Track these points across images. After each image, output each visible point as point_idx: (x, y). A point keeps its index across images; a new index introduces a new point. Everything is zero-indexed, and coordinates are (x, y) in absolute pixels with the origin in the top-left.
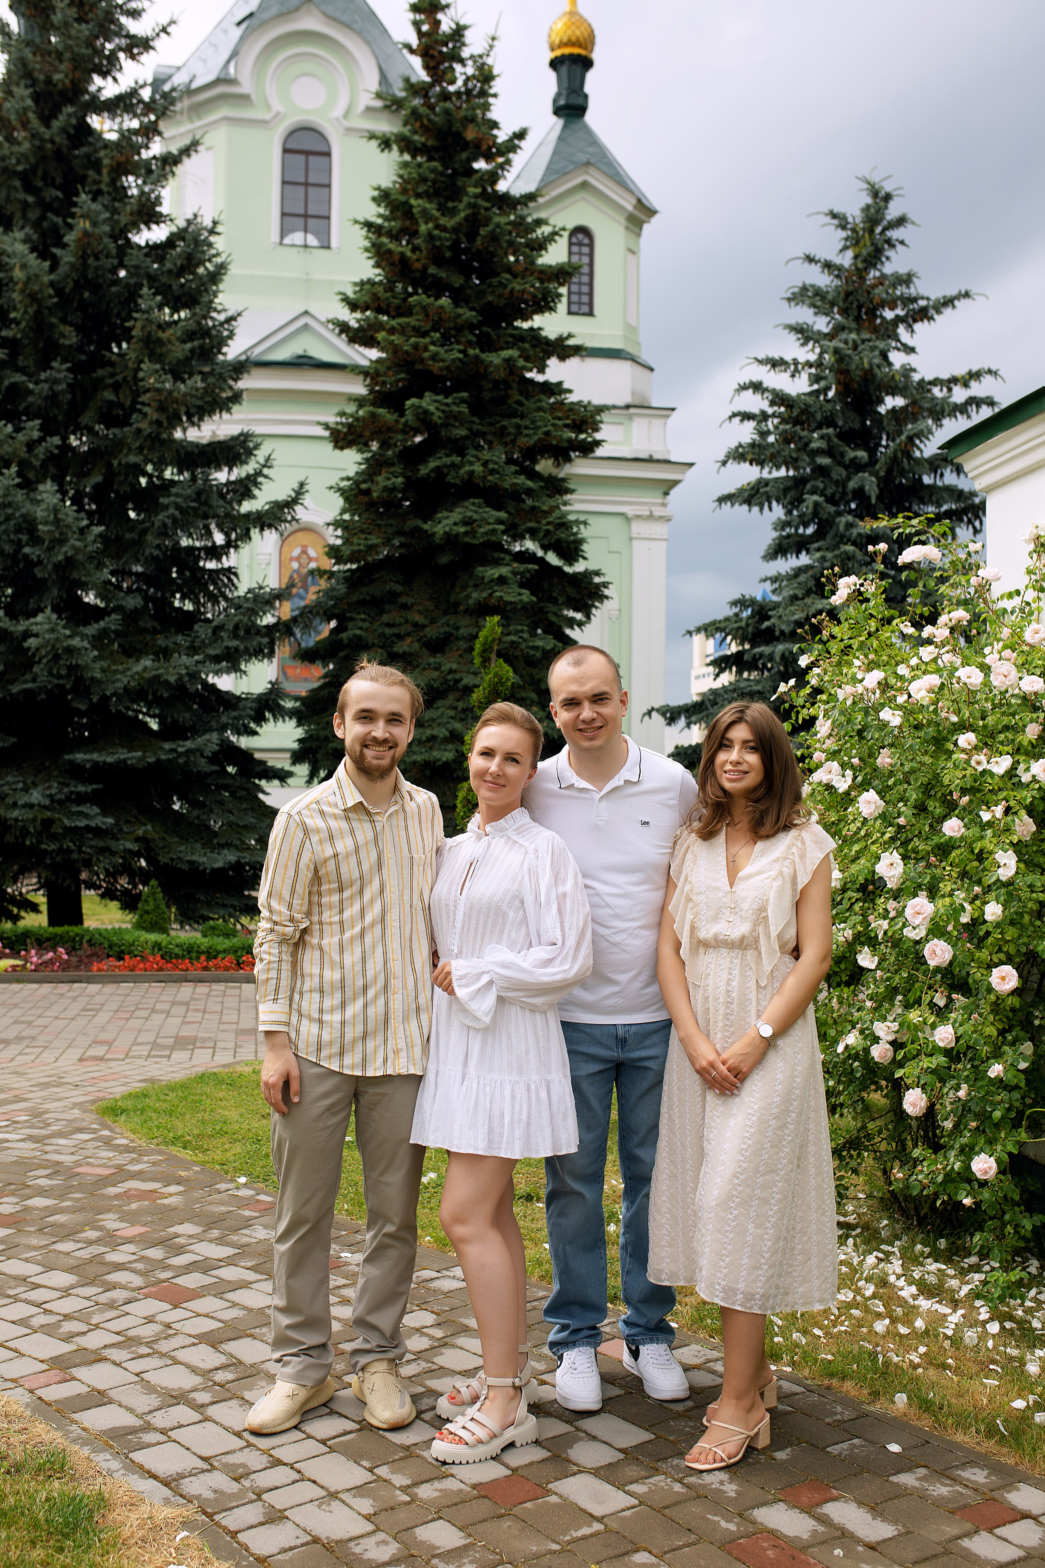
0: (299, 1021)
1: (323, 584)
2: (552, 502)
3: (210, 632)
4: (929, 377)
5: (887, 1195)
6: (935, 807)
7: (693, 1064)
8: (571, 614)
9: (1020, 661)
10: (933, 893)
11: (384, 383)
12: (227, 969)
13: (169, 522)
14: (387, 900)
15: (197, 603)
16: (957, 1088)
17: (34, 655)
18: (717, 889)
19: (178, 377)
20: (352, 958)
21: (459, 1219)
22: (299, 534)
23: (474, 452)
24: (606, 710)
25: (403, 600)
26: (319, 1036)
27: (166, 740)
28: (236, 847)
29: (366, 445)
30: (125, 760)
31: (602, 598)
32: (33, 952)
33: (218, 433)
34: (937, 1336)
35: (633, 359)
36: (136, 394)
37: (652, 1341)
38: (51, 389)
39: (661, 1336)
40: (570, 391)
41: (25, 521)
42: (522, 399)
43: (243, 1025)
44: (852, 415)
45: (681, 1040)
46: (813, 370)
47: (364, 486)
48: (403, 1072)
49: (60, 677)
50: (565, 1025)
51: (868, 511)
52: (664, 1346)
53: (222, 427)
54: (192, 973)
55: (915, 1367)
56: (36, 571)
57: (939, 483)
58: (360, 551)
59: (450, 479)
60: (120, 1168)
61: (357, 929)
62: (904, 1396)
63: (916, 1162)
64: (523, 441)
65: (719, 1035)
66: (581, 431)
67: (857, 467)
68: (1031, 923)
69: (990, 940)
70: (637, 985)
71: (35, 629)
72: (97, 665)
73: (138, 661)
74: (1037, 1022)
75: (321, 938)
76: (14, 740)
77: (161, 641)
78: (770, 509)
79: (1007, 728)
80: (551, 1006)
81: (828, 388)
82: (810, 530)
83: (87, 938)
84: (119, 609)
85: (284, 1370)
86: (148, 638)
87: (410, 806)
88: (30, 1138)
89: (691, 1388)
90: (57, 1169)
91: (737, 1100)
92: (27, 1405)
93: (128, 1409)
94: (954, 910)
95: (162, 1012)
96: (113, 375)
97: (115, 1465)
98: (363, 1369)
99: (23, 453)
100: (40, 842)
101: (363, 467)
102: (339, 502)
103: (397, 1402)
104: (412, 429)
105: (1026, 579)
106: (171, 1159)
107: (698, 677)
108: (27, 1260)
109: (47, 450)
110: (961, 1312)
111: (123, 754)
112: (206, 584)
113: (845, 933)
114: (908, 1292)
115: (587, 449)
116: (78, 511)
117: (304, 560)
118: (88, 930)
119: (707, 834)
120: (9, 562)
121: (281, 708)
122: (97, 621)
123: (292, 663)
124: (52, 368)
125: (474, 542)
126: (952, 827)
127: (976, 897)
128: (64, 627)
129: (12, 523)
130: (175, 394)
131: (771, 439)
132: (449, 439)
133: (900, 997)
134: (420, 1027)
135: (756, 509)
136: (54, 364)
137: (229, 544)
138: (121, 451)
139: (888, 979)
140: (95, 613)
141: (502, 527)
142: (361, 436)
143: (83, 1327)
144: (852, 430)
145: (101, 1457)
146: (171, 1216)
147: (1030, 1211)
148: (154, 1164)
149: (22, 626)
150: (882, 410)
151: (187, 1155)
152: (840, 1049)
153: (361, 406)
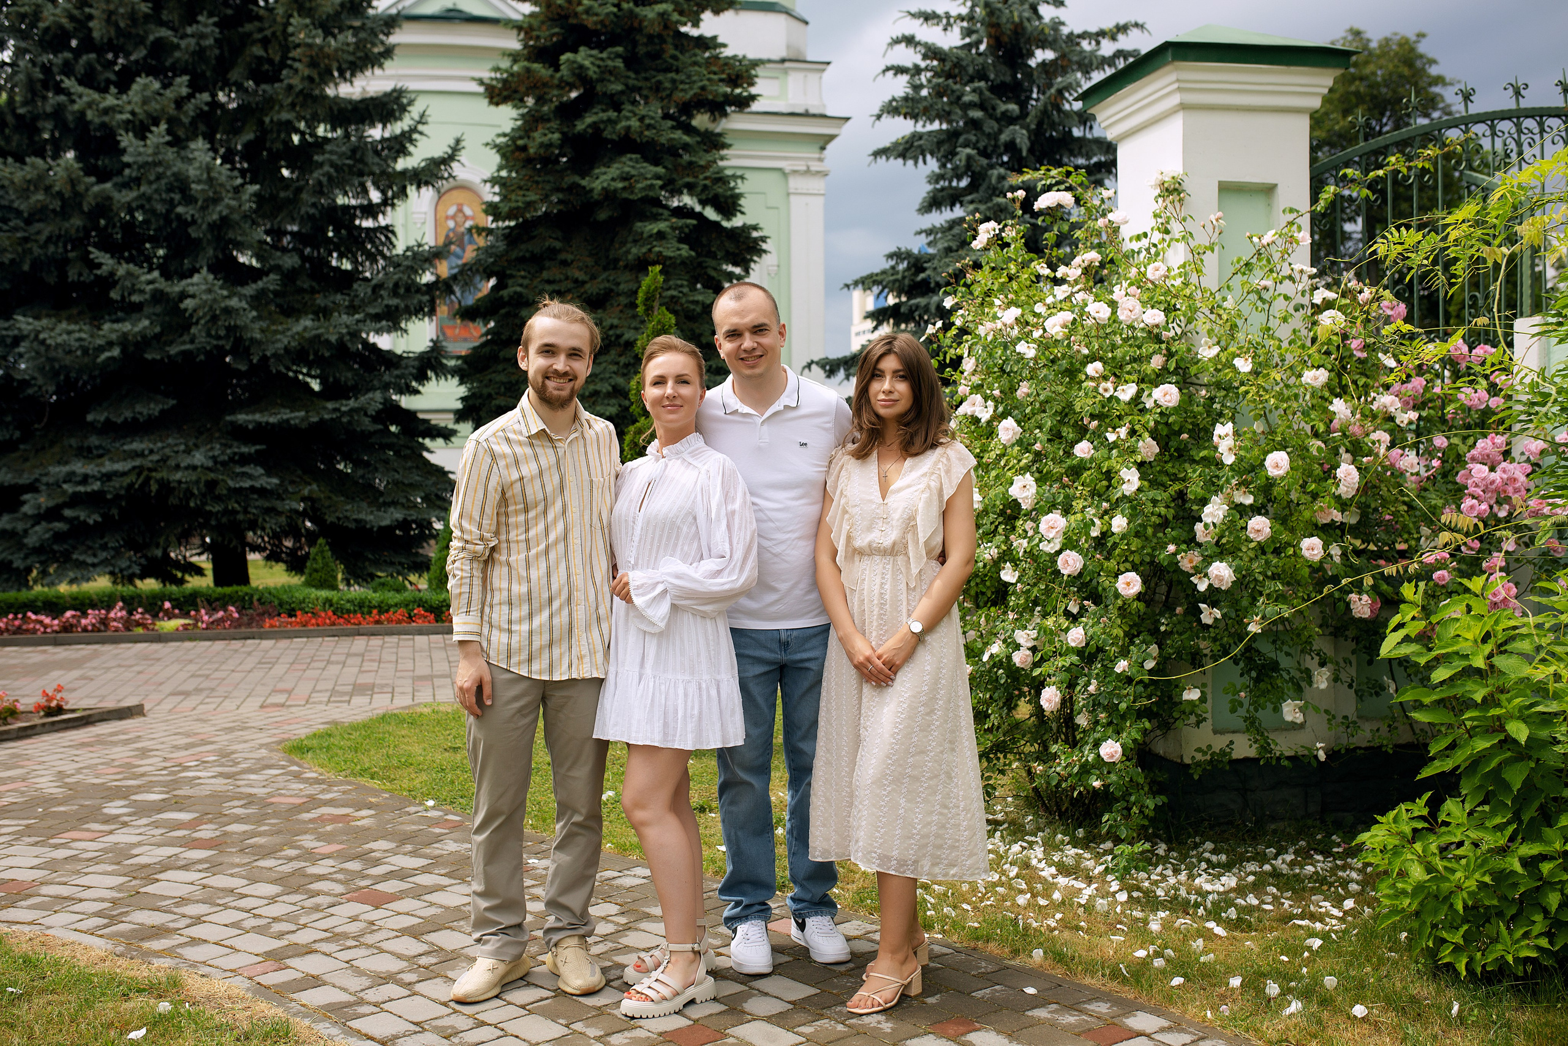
0: (490, 631)
1: (481, 241)
2: (709, 157)
3: (369, 291)
4: (1078, 31)
5: (1032, 794)
6: (1068, 433)
7: (851, 660)
8: (730, 268)
9: (1145, 298)
10: (1067, 511)
11: (538, 38)
12: (399, 622)
13: (324, 180)
14: (570, 519)
15: (355, 262)
16: (1088, 684)
17: (191, 316)
18: (871, 501)
19: (328, 33)
20: (537, 573)
21: (639, 805)
22: (455, 193)
23: (630, 107)
24: (765, 340)
25: (563, 256)
26: (509, 645)
27: (329, 399)
28: (403, 505)
29: (522, 100)
30: (288, 421)
31: (761, 252)
32: (203, 611)
33: (368, 89)
34: (1071, 905)
35: (788, 12)
36: (286, 48)
37: (816, 914)
38: (198, 44)
39: (824, 909)
40: (724, 46)
41: (177, 180)
42: (677, 53)
43: (420, 672)
44: (1003, 68)
45: (840, 639)
46: (965, 24)
47: (520, 142)
48: (587, 676)
49: (219, 338)
50: (733, 631)
51: (1017, 166)
52: (828, 918)
53: (373, 83)
54: (365, 626)
55: (1053, 930)
56: (190, 230)
57: (1089, 136)
58: (518, 208)
59: (607, 134)
60: (312, 798)
61: (542, 546)
62: (1041, 951)
63: (1055, 756)
64: (679, 96)
65: (874, 634)
66: (736, 86)
67: (1009, 119)
68: (1154, 534)
69: (1117, 551)
70: (798, 592)
71: (191, 290)
72: (257, 326)
73: (297, 320)
74: (1163, 628)
75: (509, 555)
76: (172, 402)
77: (320, 300)
78: (925, 162)
79: (1134, 360)
80: (720, 613)
81: (980, 42)
82: (964, 183)
83: (256, 597)
84: (277, 268)
85: (484, 947)
86: (307, 297)
87: (590, 434)
88: (221, 775)
89: (852, 953)
90: (250, 800)
91: (890, 690)
92: (248, 989)
93: (341, 988)
94: (1086, 525)
95: (338, 663)
96: (261, 30)
97: (334, 1031)
98: (556, 945)
99: (171, 109)
100: (204, 504)
101: (519, 123)
102: (496, 159)
103: (588, 972)
104: (568, 84)
105: (1153, 222)
106: (360, 788)
107: (858, 334)
108: (232, 875)
109: (197, 107)
110: (1094, 886)
111: (286, 414)
112: (363, 243)
113: (989, 552)
114: (1048, 872)
115: (743, 103)
116: (231, 170)
117: (460, 218)
118: (257, 589)
119: (861, 455)
120: (162, 222)
121: (444, 366)
122: (255, 281)
123: (451, 323)
124: (198, 22)
125: (631, 197)
126: (1083, 449)
127: (1106, 512)
128: (221, 288)
129: (163, 182)
130: (326, 49)
131: (924, 92)
132: (605, 94)
133: (1039, 609)
134: (602, 635)
135: (910, 163)
136: (200, 18)
137: (385, 202)
138: (272, 108)
139: (1028, 591)
140: (249, 274)
141: (660, 183)
142: (516, 91)
143: (293, 927)
144: (1003, 84)
145: (321, 1025)
146: (367, 835)
147: (1154, 793)
148: (344, 793)
149: (176, 287)
150: (1032, 63)
151: (375, 784)
152: (985, 658)
153: (515, 61)
